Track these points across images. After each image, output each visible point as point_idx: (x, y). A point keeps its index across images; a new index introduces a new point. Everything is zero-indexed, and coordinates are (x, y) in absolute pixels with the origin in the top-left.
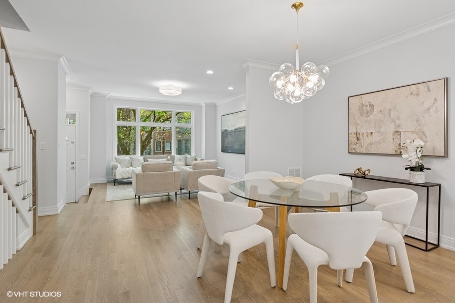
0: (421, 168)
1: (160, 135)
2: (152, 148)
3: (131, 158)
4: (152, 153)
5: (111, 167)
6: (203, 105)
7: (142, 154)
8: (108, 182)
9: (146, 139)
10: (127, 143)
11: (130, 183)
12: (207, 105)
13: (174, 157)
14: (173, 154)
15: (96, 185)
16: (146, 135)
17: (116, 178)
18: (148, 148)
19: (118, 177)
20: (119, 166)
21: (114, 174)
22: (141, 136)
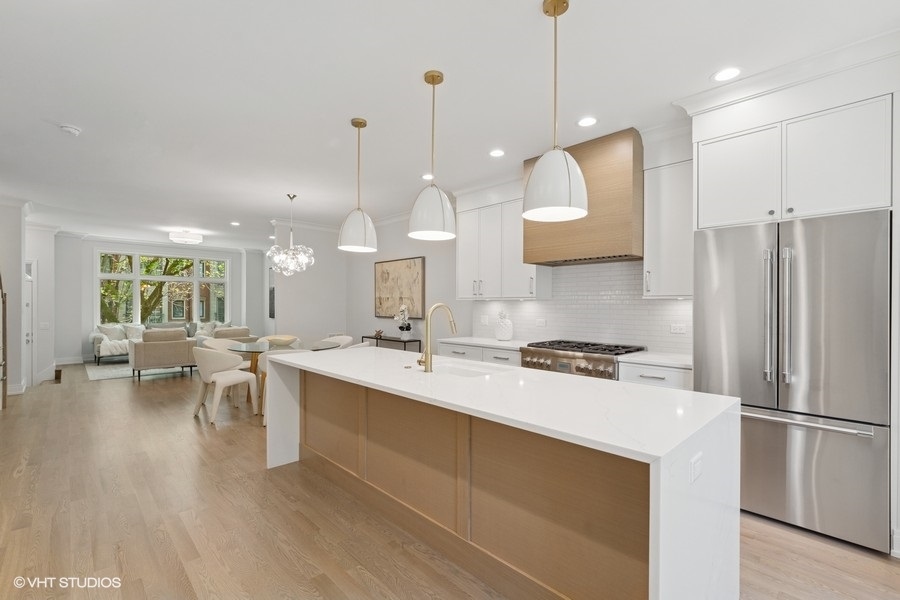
0: (408, 328)
1: (181, 290)
2: (165, 311)
3: (124, 327)
4: (165, 320)
5: (91, 341)
6: (244, 252)
7: (143, 320)
8: (86, 363)
9: (151, 297)
10: (111, 303)
11: (127, 362)
12: (249, 253)
13: (196, 325)
14: (194, 321)
15: (65, 366)
16: (152, 289)
17: (102, 354)
18: (155, 312)
19: (104, 352)
20: (105, 337)
21: (96, 349)
22: (142, 293)
